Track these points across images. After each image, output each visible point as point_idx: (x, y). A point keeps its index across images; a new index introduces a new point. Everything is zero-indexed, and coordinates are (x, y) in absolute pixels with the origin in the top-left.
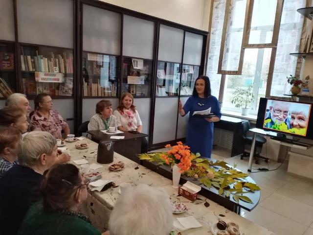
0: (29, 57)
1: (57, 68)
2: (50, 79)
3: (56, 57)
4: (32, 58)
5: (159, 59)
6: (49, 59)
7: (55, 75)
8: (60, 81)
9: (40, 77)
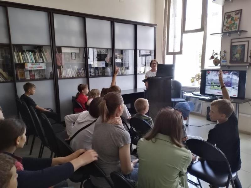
0: (20, 53)
1: (41, 59)
4: (22, 54)
7: (39, 64)
8: (43, 68)
9: (29, 66)
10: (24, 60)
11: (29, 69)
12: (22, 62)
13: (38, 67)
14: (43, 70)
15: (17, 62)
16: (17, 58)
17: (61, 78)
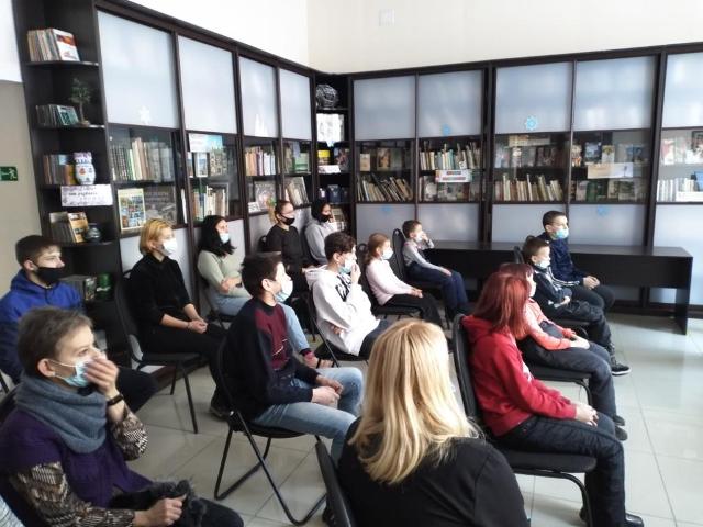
0: (432, 153)
1: (465, 162)
2: (453, 179)
3: (464, 149)
4: (436, 154)
5: (663, 126)
6: (455, 153)
7: (460, 173)
8: (466, 181)
9: (442, 177)
10: (437, 165)
11: (441, 181)
12: (433, 168)
13: (460, 179)
14: (465, 184)
15: (425, 168)
16: (425, 161)
17: (502, 202)
